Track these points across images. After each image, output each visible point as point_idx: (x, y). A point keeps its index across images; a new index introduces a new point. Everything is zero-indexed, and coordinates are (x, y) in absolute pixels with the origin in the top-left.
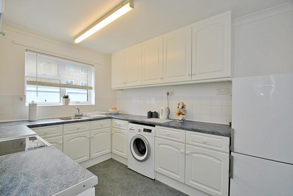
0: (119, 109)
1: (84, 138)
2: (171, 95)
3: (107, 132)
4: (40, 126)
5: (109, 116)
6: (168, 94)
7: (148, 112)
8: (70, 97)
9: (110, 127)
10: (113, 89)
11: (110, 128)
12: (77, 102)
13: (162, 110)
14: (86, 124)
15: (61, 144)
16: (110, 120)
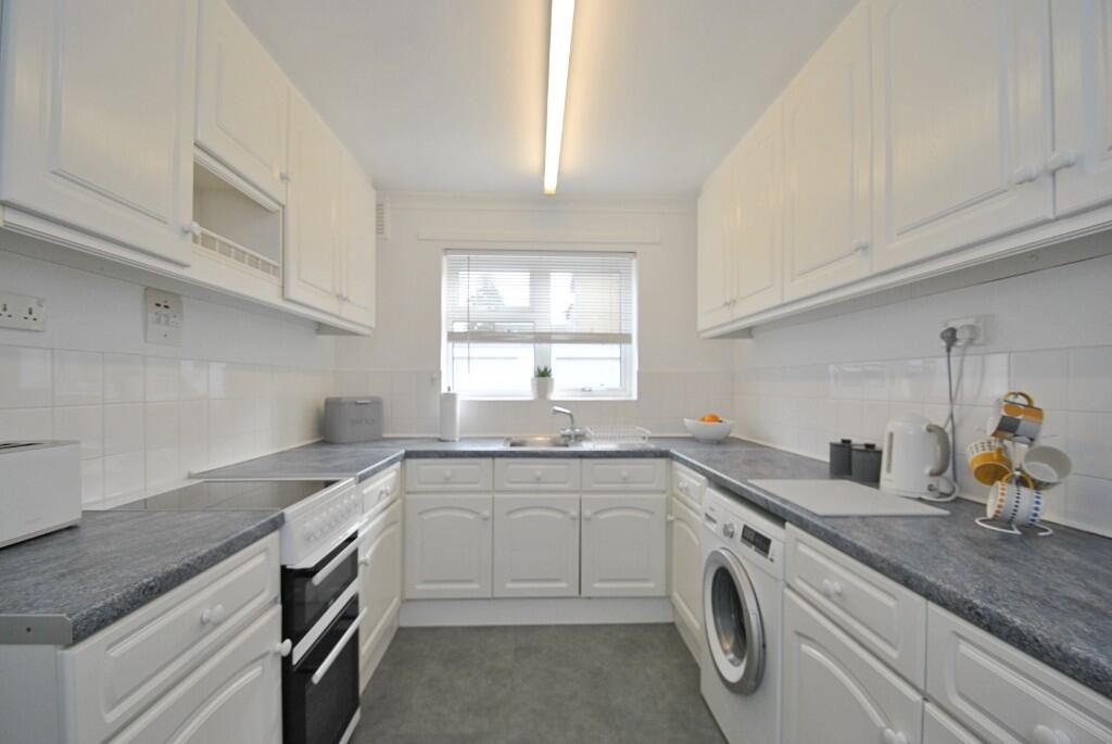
0: (729, 422)
1: (560, 516)
2: (971, 341)
3: (652, 513)
4: (435, 457)
5: (663, 447)
6: (950, 337)
7: (833, 446)
8: (554, 374)
9: (664, 492)
10: (703, 335)
11: (664, 496)
12: (583, 390)
13: (891, 435)
14: (564, 467)
15: (486, 519)
16: (661, 462)
